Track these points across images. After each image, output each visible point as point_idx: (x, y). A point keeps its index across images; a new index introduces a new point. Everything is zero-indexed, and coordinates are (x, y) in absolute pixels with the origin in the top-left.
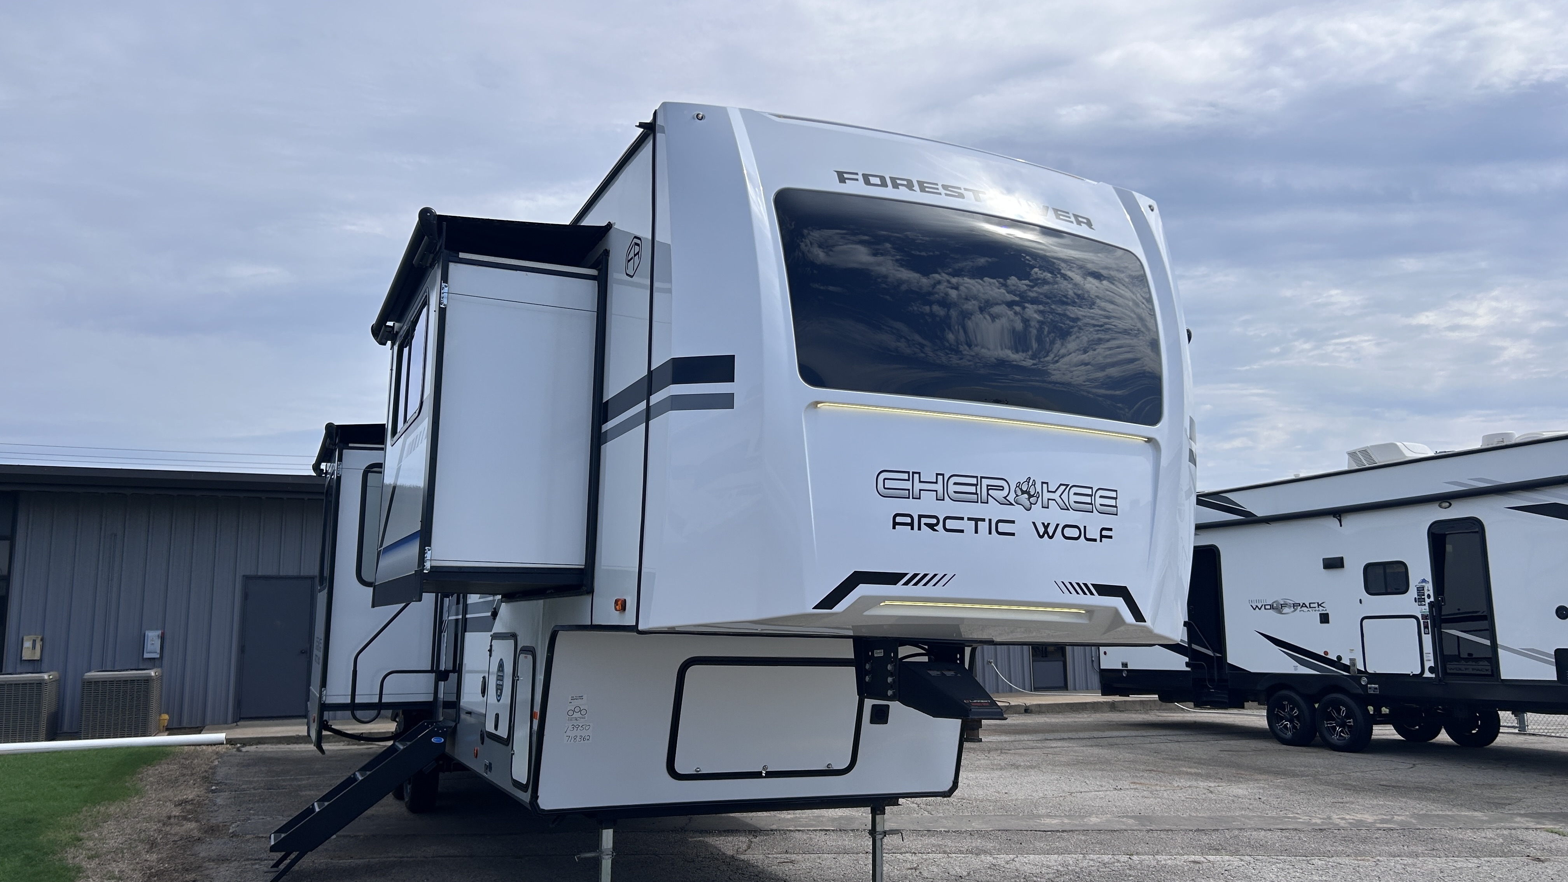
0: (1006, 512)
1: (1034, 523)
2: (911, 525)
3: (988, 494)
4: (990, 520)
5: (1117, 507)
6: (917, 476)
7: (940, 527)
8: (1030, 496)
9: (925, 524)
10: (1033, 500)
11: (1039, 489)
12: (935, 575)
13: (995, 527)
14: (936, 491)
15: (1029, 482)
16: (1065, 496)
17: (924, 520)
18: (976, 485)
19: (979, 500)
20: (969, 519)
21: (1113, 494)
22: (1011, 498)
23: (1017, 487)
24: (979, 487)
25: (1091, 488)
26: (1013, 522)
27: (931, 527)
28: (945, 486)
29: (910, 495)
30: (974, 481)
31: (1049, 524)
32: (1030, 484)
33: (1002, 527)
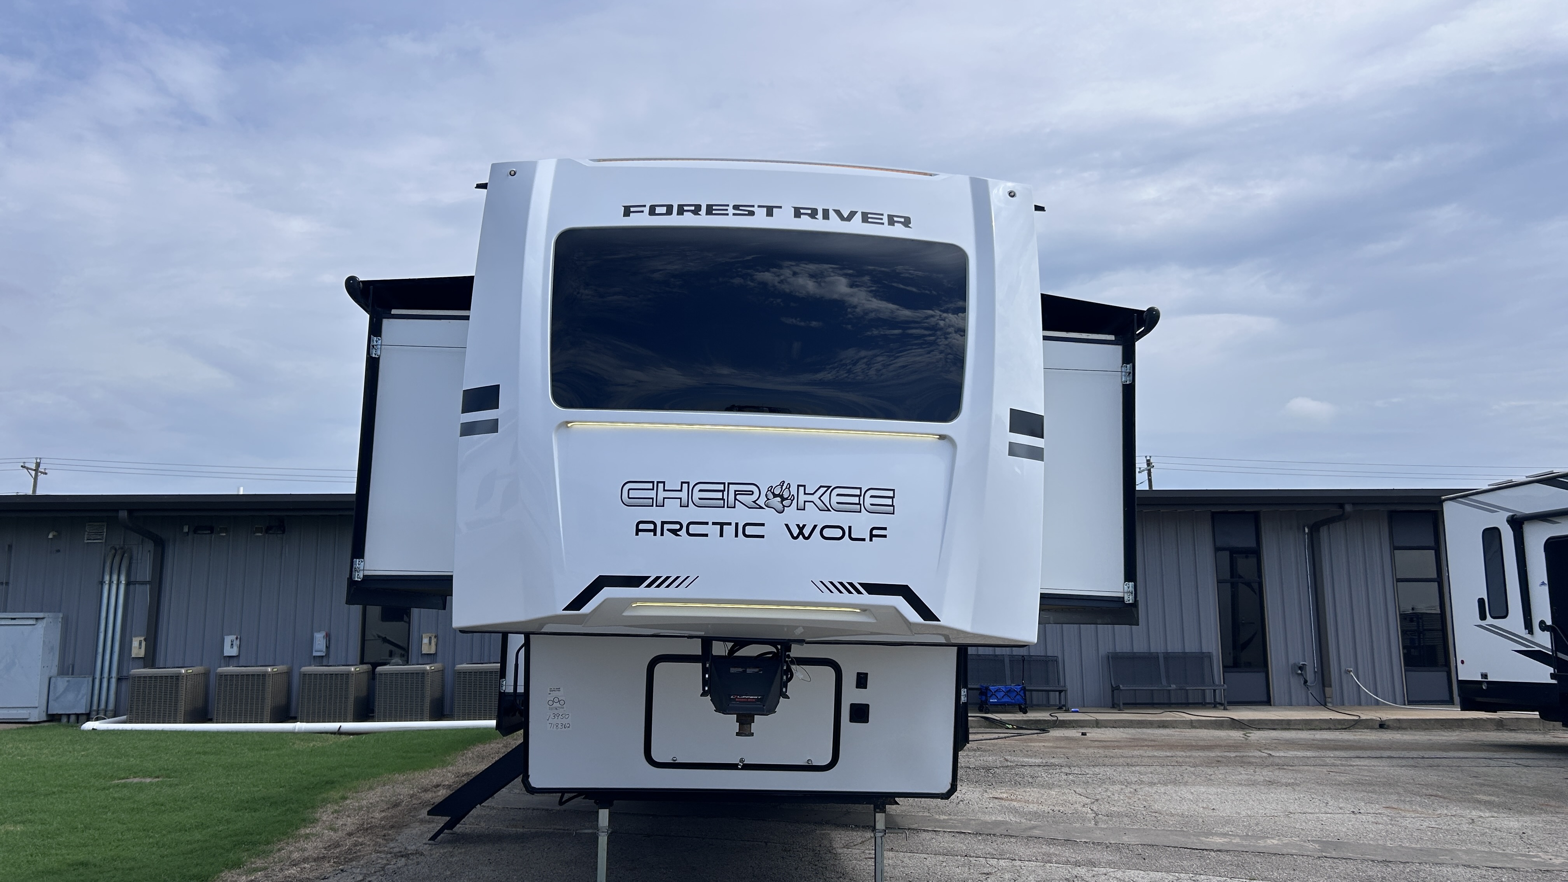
0: (755, 516)
1: (787, 525)
2: (654, 531)
3: (736, 499)
4: (737, 524)
5: (894, 506)
6: (661, 485)
7: (683, 532)
8: (783, 499)
9: (668, 530)
10: (785, 503)
11: (794, 491)
12: (678, 578)
13: (742, 530)
14: (681, 498)
15: (783, 485)
16: (825, 498)
17: (666, 526)
18: (723, 491)
19: (723, 504)
20: (714, 523)
21: (891, 494)
22: (761, 502)
23: (768, 491)
24: (726, 493)
25: (860, 488)
26: (763, 525)
27: (674, 532)
28: (690, 493)
29: (653, 503)
30: (721, 487)
31: (804, 526)
32: (784, 487)
33: (749, 530)
